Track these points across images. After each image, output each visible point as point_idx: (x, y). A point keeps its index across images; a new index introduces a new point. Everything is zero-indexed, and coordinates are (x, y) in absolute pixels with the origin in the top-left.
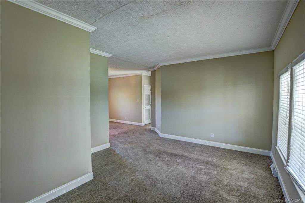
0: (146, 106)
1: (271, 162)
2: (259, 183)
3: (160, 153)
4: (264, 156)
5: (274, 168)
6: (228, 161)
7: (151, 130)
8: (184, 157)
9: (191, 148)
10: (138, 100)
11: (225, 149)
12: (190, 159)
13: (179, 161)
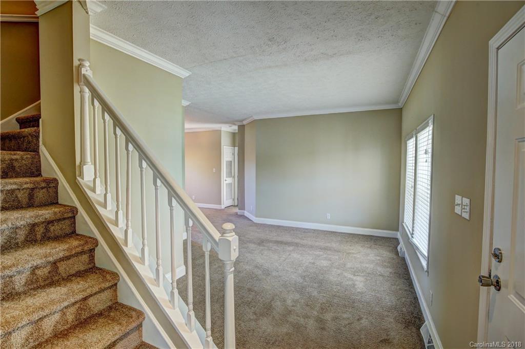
0: (226, 179)
1: (399, 244)
2: (385, 263)
3: (263, 242)
4: (390, 238)
5: (401, 249)
6: (350, 246)
7: (237, 214)
8: (297, 245)
9: (301, 234)
10: (214, 169)
11: (344, 233)
12: (303, 246)
13: (291, 248)
